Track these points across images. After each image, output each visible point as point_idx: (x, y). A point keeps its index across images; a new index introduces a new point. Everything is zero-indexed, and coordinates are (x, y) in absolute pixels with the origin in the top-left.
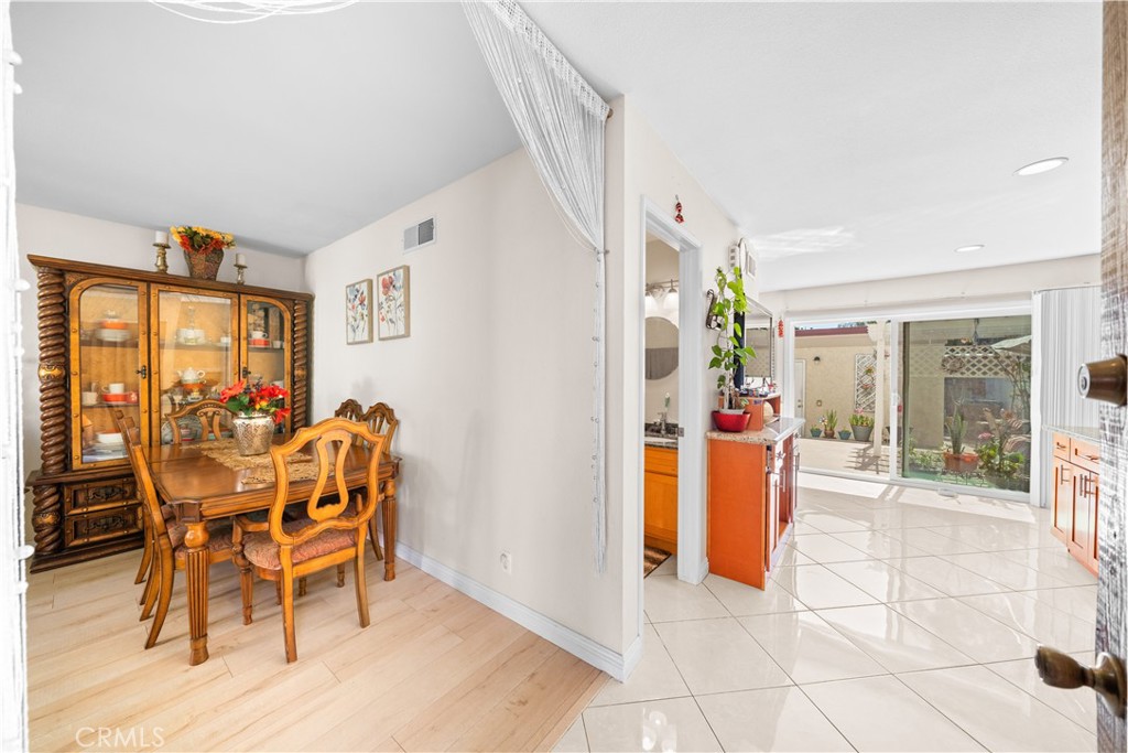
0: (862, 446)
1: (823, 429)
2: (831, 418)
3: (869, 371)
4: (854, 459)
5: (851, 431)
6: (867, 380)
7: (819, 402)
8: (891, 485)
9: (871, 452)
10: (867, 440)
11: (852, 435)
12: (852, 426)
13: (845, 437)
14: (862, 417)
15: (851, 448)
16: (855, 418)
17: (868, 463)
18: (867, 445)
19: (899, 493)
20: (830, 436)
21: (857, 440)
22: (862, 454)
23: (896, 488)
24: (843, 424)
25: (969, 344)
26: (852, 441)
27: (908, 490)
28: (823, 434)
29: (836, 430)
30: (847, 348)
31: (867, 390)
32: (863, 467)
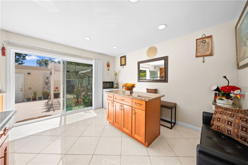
0: (46, 101)
1: (32, 98)
2: (35, 93)
3: (48, 78)
4: (45, 107)
5: (42, 97)
6: (47, 81)
7: (30, 89)
8: (61, 116)
9: (50, 102)
10: (47, 99)
11: (43, 98)
12: (43, 95)
13: (40, 99)
14: (46, 92)
15: (43, 103)
16: (43, 92)
17: (50, 108)
18: (48, 100)
19: (65, 119)
20: (34, 99)
21: (45, 99)
22: (47, 104)
23: (63, 117)
24: (40, 95)
25: (72, 72)
26: (43, 100)
27: (67, 116)
28: (32, 99)
29: (37, 97)
30: (40, 71)
31: (47, 83)
32: (49, 110)
